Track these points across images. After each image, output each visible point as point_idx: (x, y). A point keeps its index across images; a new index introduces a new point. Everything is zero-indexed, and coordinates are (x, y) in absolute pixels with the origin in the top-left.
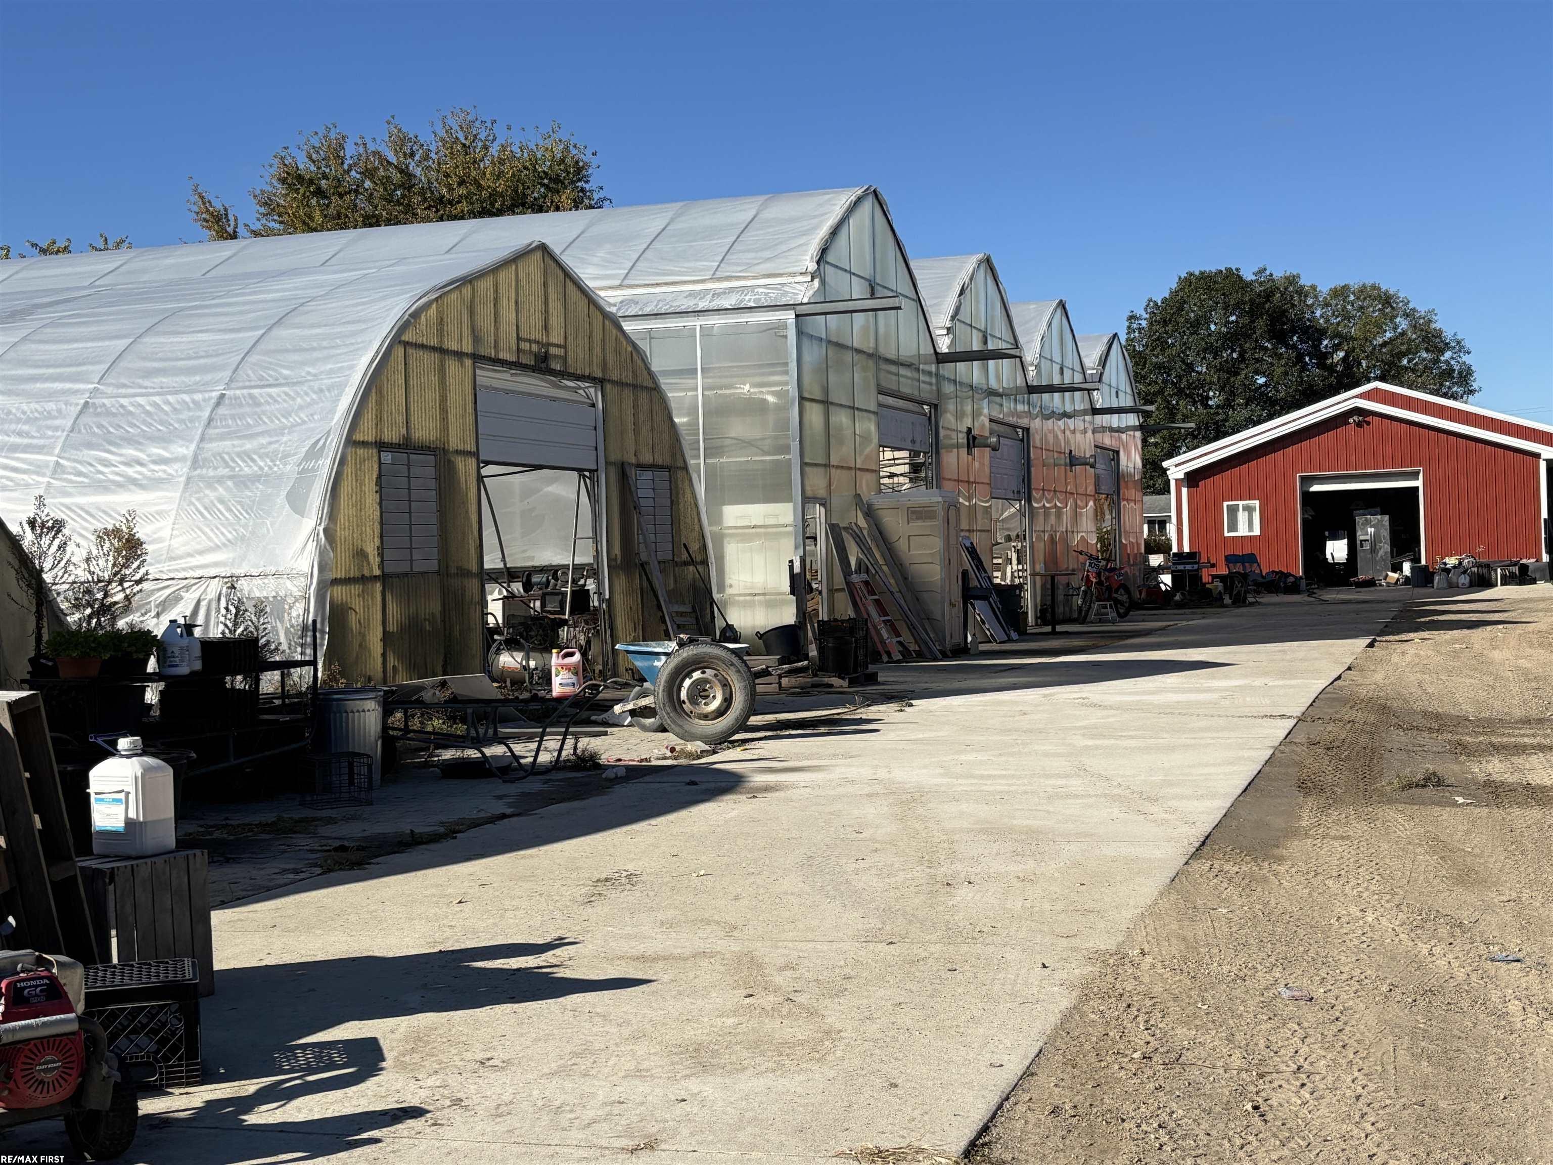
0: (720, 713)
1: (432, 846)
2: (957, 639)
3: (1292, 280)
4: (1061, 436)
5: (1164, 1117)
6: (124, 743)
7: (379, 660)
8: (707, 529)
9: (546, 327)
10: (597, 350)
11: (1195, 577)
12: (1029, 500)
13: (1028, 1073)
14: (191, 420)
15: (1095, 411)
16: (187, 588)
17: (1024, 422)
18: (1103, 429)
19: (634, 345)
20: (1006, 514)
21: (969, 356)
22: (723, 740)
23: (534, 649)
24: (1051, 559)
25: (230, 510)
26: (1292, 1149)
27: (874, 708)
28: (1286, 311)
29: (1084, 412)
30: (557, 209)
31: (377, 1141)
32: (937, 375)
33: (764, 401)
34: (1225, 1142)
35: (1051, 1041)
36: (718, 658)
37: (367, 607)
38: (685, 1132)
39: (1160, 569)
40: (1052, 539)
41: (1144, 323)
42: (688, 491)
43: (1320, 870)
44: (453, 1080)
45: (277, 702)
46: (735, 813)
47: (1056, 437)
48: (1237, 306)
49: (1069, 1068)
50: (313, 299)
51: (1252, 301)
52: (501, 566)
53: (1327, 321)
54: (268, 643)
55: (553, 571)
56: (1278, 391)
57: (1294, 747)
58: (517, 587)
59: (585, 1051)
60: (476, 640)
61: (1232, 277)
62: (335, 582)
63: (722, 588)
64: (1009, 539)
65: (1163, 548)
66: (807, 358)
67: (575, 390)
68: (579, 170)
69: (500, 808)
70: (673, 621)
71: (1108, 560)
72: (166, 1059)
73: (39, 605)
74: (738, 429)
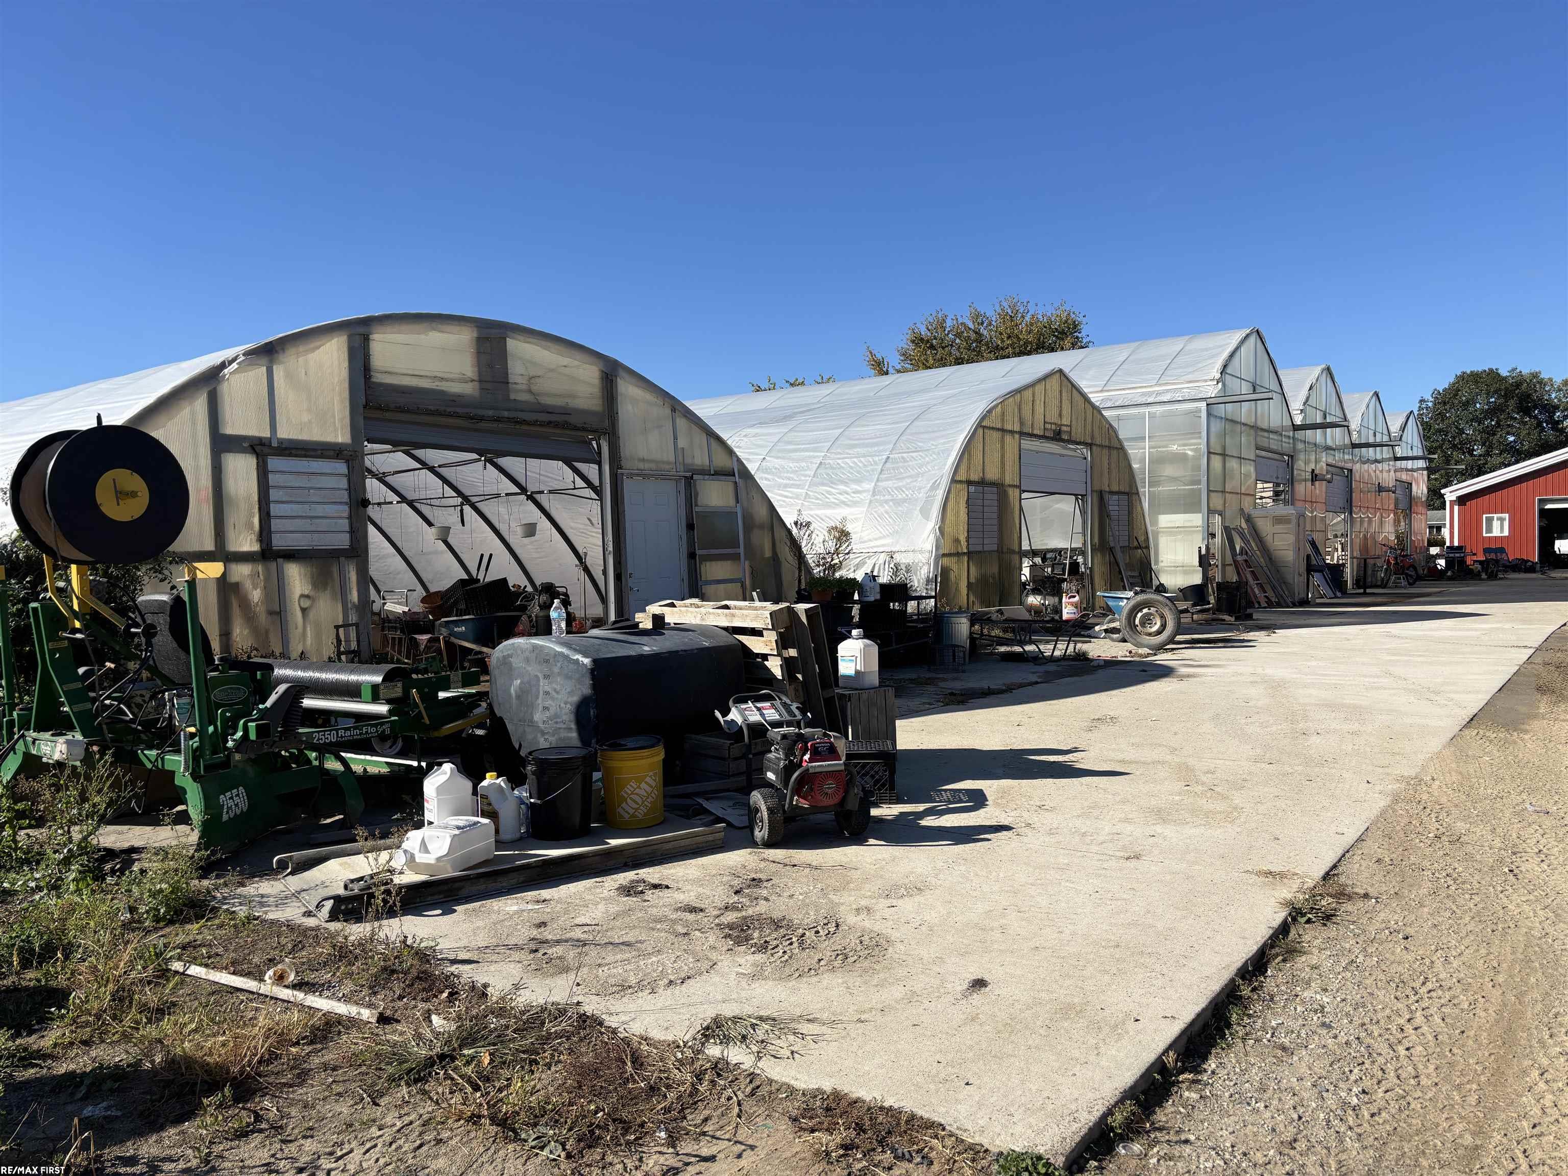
0: (1159, 632)
1: (999, 696)
2: (1303, 595)
3: (1535, 375)
4: (1373, 474)
5: (1450, 871)
6: (855, 632)
7: (965, 597)
8: (1149, 528)
9: (1060, 415)
10: (1089, 427)
11: (1462, 561)
12: (1351, 513)
13: (1360, 840)
14: (873, 471)
15: (1396, 459)
16: (869, 557)
17: (1349, 466)
18: (1402, 470)
19: (1111, 425)
20: (1335, 521)
21: (1314, 426)
22: (1160, 648)
23: (1048, 594)
24: (1365, 548)
25: (890, 517)
26: (1536, 896)
27: (1251, 634)
28: (1530, 394)
29: (1389, 459)
30: (1062, 349)
31: (989, 840)
32: (1294, 438)
33: (1185, 455)
34: (1491, 888)
35: (1375, 822)
36: (1158, 601)
37: (959, 569)
38: (1156, 852)
39: (1438, 556)
40: (1365, 537)
41: (1430, 404)
42: (1139, 508)
43: (1553, 739)
44: (1026, 815)
45: (915, 617)
46: (1170, 688)
47: (1369, 475)
48: (1496, 392)
49: (1387, 839)
50: (935, 405)
51: (1506, 389)
52: (1029, 548)
53: (1560, 400)
54: (911, 586)
55: (1059, 551)
56: (1523, 445)
57: (1534, 666)
58: (1038, 560)
59: (1095, 806)
60: (1017, 589)
61: (1493, 374)
62: (944, 555)
63: (1157, 562)
64: (1336, 536)
65: (1441, 543)
66: (1213, 429)
67: (1075, 450)
68: (1075, 326)
69: (1034, 678)
70: (1128, 580)
71: (1403, 550)
72: (879, 789)
73: (800, 563)
74: (1169, 471)
